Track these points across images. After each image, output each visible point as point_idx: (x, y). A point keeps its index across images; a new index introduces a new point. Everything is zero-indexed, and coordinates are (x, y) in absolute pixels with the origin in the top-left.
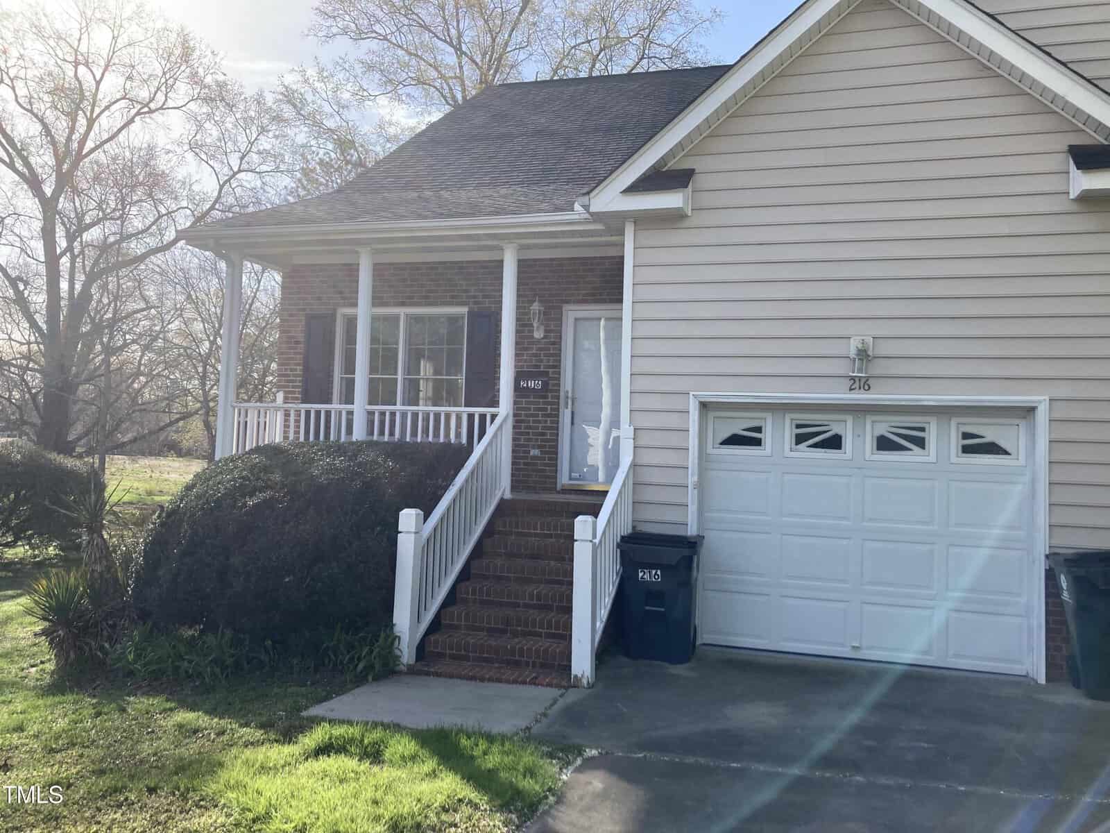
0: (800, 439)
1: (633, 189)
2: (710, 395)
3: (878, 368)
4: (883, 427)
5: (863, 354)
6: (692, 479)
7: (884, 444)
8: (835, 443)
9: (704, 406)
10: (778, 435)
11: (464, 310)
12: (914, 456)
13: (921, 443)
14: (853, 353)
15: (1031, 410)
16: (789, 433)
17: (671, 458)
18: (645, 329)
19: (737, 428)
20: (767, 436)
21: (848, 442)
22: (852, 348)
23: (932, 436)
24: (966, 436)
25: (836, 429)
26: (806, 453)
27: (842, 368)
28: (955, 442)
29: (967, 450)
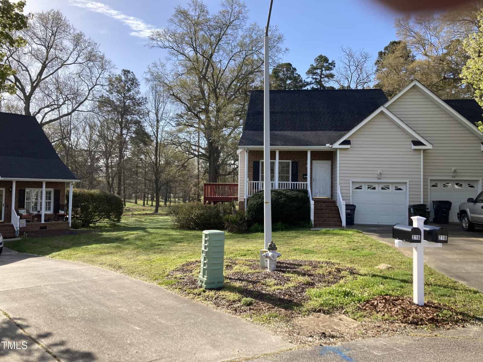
0: (368, 188)
1: (341, 144)
2: (354, 180)
3: (383, 176)
4: (382, 186)
5: (381, 174)
6: (351, 195)
7: (383, 189)
8: (374, 188)
9: (353, 182)
10: (365, 187)
11: (290, 161)
12: (387, 190)
13: (389, 188)
14: (378, 174)
15: (406, 183)
16: (367, 187)
17: (347, 191)
18: (342, 168)
19: (358, 186)
20: (363, 187)
21: (377, 188)
22: (378, 173)
23: (390, 187)
24: (396, 187)
25: (374, 186)
26: (369, 190)
27: (376, 176)
28: (394, 188)
29: (396, 189)
